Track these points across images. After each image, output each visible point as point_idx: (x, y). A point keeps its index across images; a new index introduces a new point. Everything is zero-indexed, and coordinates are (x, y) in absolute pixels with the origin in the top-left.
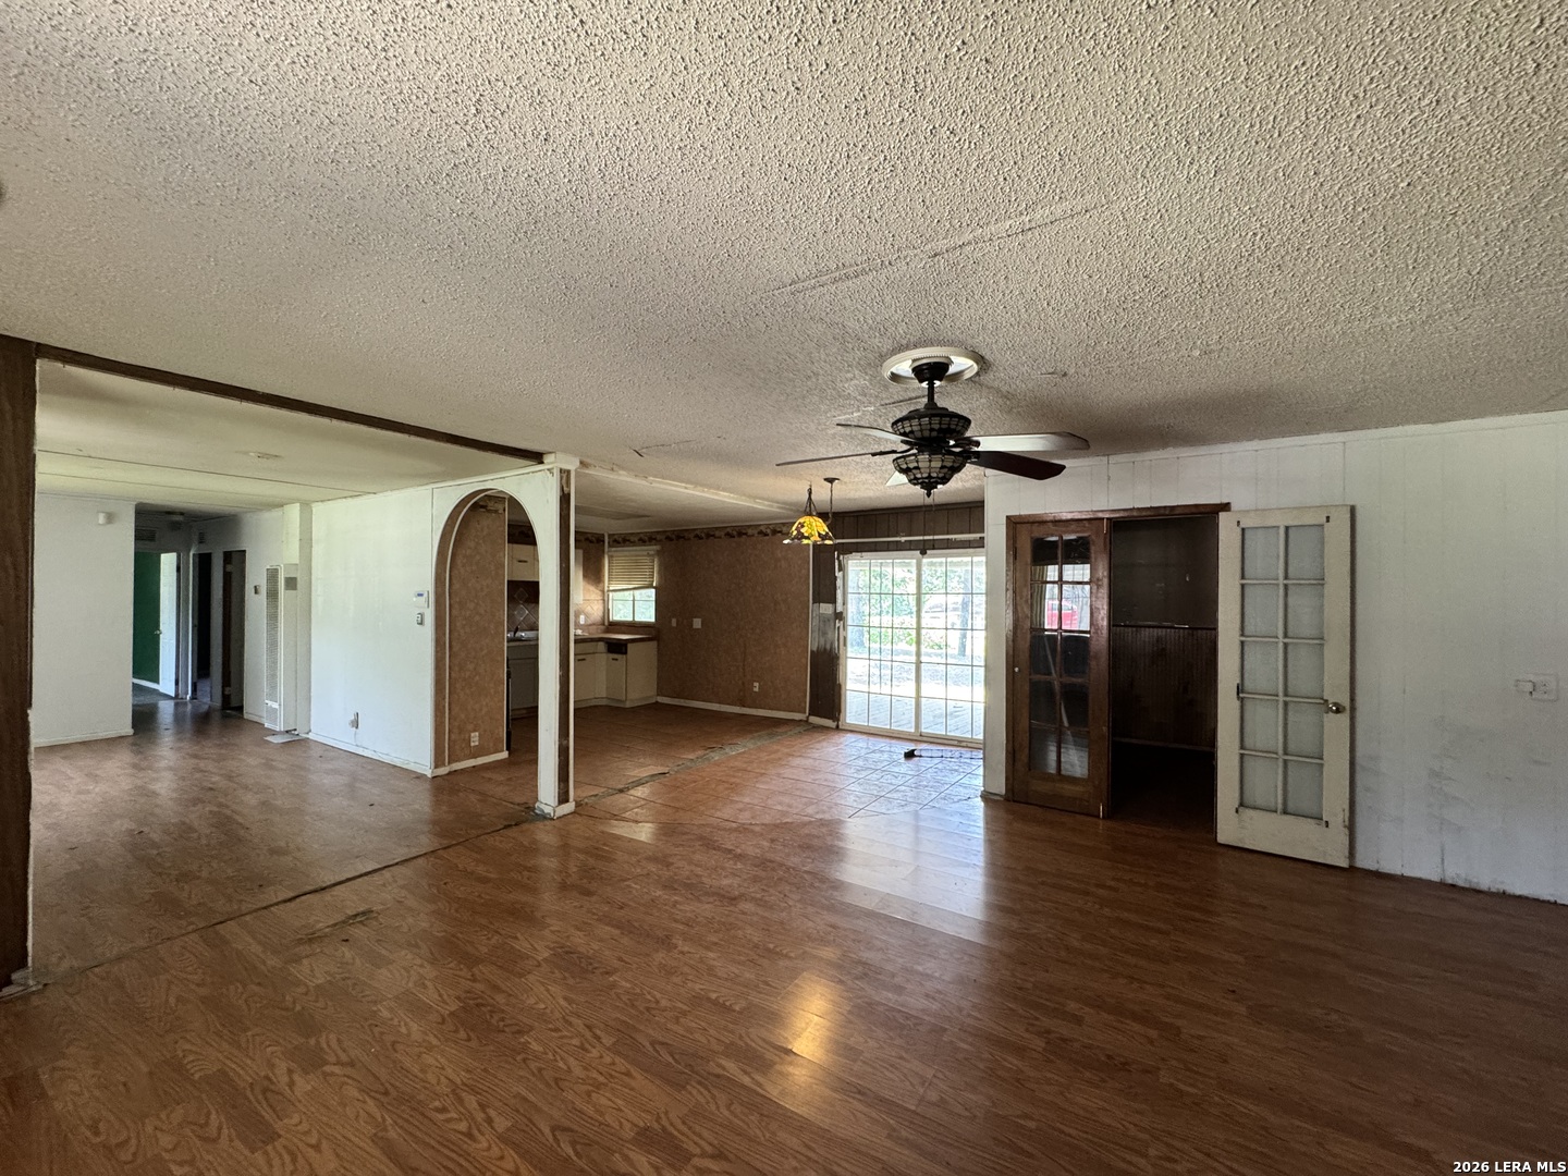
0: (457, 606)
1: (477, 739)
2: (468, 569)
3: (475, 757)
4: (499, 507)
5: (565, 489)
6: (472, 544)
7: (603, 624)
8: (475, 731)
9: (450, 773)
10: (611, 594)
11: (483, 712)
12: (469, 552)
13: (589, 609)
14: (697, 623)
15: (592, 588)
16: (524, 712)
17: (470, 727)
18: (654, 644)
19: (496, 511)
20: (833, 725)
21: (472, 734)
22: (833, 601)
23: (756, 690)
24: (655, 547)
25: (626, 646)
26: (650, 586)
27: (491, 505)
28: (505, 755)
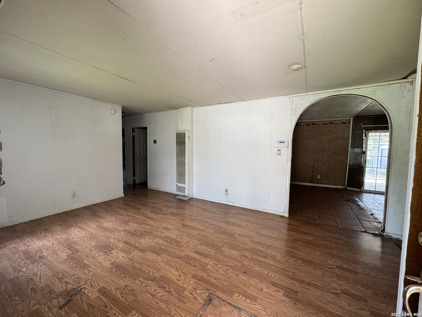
20: (359, 190)
22: (362, 147)
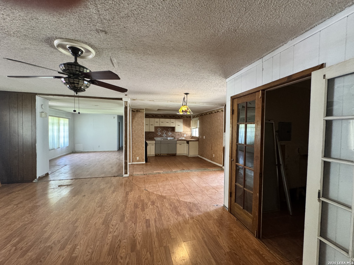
0: (133, 131)
1: (138, 158)
2: (136, 124)
3: (138, 162)
4: (143, 111)
5: (126, 105)
6: (137, 119)
7: (191, 137)
8: (138, 157)
9: (132, 164)
10: (192, 129)
11: (140, 153)
12: (136, 120)
13: (187, 133)
14: (204, 138)
15: (188, 128)
16: (166, 155)
17: (137, 156)
18: (197, 142)
19: (142, 112)
21: (137, 157)
23: (214, 156)
24: (198, 118)
25: (189, 142)
26: (197, 128)
27: (141, 111)
28: (144, 162)
